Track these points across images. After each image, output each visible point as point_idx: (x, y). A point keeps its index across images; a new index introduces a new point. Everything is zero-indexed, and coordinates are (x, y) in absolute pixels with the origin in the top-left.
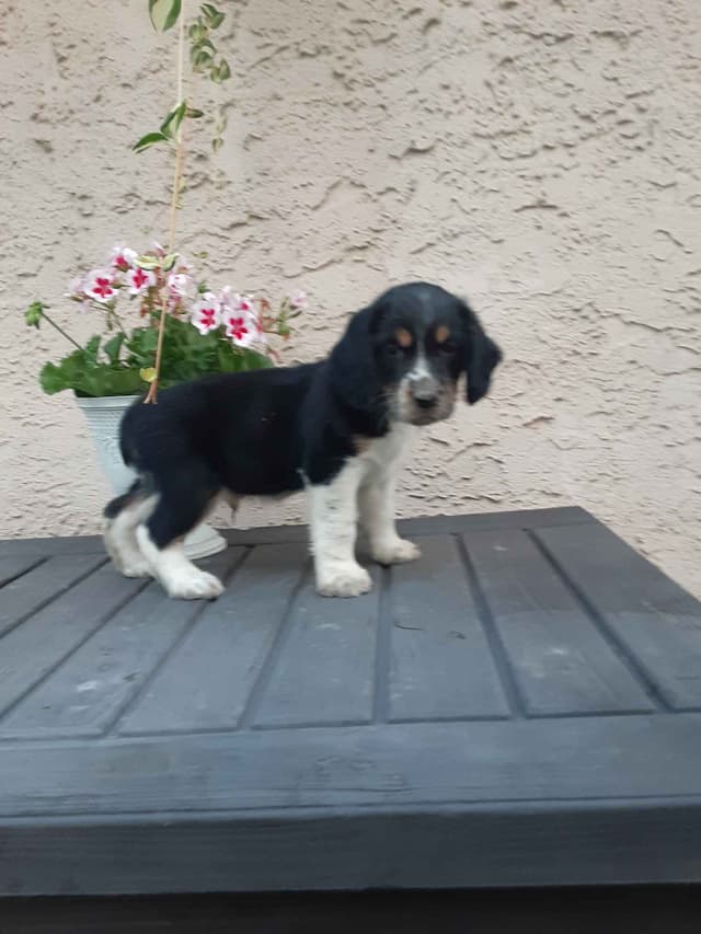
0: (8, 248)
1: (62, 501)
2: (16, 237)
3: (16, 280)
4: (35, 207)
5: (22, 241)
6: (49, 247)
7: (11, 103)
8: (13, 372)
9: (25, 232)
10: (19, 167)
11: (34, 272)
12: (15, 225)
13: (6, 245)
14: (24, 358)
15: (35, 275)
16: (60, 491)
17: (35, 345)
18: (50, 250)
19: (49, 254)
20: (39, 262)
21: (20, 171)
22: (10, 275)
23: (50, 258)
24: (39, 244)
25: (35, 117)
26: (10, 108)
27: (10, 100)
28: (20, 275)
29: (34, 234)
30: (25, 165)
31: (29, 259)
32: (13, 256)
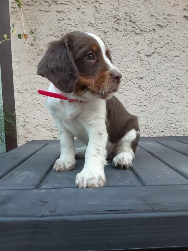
0: (172, 48)
1: (179, 127)
2: (174, 45)
3: (173, 57)
4: (181, 36)
5: (176, 46)
6: (184, 48)
7: (178, 5)
8: (168, 86)
9: (178, 43)
10: (178, 24)
11: (179, 55)
12: (174, 41)
13: (171, 47)
14: (172, 82)
15: (179, 56)
16: (178, 124)
17: (176, 78)
18: (184, 49)
19: (184, 50)
20: (180, 52)
21: (178, 25)
22: (172, 56)
23: (184, 51)
24: (181, 47)
25: (184, 9)
26: (177, 6)
27: (178, 3)
28: (174, 56)
29: (180, 44)
30: (179, 23)
31: (178, 51)
32: (173, 50)
